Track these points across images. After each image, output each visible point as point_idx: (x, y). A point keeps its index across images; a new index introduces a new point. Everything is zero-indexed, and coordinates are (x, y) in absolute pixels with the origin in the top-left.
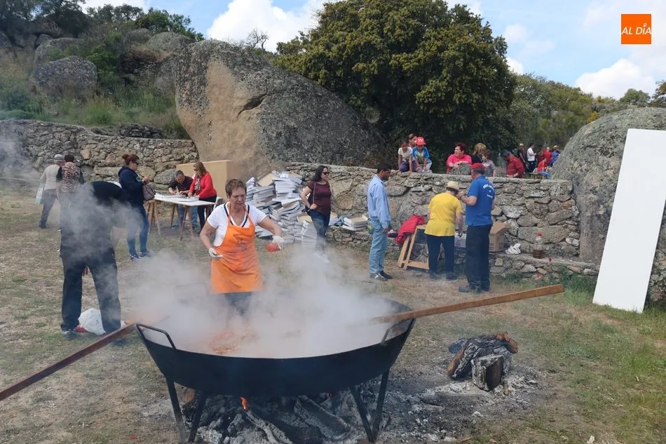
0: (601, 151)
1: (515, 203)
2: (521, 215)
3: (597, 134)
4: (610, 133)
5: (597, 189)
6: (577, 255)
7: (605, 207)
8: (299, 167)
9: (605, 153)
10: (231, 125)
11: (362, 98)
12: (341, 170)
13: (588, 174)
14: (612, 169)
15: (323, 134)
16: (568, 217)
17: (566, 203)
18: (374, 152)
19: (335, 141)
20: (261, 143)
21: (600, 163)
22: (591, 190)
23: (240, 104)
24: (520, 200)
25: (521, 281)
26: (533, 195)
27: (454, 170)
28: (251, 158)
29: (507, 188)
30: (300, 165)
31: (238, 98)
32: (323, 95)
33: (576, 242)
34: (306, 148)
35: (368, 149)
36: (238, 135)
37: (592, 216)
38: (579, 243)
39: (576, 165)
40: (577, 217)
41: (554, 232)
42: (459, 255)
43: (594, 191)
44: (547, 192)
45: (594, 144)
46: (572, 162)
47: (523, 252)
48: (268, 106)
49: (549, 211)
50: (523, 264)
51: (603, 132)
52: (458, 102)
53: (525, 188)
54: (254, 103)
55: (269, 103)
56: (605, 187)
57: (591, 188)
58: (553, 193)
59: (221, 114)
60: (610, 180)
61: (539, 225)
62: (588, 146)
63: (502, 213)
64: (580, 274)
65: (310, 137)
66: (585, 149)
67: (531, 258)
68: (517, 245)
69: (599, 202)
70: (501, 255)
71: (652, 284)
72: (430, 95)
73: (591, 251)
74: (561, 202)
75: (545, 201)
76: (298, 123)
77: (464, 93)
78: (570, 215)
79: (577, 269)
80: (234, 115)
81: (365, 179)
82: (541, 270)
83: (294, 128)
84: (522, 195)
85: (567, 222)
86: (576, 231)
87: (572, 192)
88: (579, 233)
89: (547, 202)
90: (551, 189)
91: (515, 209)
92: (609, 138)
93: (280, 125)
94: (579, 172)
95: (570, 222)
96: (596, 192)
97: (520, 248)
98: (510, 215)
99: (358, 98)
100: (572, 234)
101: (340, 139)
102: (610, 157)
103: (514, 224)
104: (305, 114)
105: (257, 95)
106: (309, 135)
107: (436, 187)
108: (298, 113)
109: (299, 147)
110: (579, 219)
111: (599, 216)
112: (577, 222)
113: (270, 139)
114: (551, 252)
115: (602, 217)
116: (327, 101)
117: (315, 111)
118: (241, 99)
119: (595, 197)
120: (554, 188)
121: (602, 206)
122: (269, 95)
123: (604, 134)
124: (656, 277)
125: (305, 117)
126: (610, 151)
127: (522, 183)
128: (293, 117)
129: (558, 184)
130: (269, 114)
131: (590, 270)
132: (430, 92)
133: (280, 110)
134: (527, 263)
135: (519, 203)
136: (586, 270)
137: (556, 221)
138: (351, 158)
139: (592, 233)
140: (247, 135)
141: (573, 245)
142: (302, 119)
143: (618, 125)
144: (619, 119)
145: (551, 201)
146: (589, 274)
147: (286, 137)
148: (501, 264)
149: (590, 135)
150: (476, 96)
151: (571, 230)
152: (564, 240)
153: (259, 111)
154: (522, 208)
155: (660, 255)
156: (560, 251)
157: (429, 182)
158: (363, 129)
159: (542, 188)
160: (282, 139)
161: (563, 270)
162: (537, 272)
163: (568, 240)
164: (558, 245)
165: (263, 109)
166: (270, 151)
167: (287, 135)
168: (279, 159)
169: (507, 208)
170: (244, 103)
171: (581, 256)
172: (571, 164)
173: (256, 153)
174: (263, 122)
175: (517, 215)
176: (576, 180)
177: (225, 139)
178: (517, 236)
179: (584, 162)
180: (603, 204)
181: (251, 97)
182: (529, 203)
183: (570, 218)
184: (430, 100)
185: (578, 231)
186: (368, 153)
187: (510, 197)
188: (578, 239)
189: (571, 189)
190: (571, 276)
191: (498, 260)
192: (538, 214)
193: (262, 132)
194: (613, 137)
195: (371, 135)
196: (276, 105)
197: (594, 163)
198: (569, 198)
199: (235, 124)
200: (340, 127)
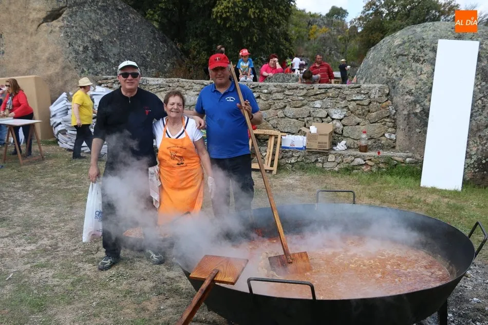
0: (413, 58)
1: (338, 105)
2: (345, 116)
3: (407, 44)
4: (419, 43)
5: (413, 91)
6: (394, 147)
7: (421, 106)
8: (113, 81)
9: (418, 61)
10: (29, 38)
11: (158, 12)
12: (160, 82)
13: (403, 79)
14: (425, 73)
15: (127, 47)
16: (387, 115)
17: (384, 104)
18: (173, 64)
19: (138, 55)
20: (68, 57)
21: (414, 69)
22: (407, 92)
23: (38, 16)
24: (343, 103)
25: (352, 173)
26: (355, 99)
27: (270, 78)
28: (57, 73)
29: (331, 93)
30: (113, 78)
31: (34, 10)
32: (123, 9)
33: (393, 137)
34: (113, 61)
35: (168, 61)
36: (39, 49)
37: (409, 114)
38: (396, 137)
39: (391, 71)
40: (394, 115)
41: (375, 129)
42: (294, 155)
43: (410, 93)
44: (367, 96)
45: (405, 53)
46: (386, 68)
47: (349, 148)
48: (70, 19)
49: (369, 111)
50: (353, 158)
51: (413, 42)
52: (253, 17)
53: (348, 92)
54: (54, 15)
55: (71, 16)
56: (420, 89)
57: (407, 90)
58: (372, 96)
59: (15, 26)
60: (425, 83)
61: (361, 124)
62: (400, 55)
63: (328, 115)
64: (402, 163)
65: (115, 50)
66: (398, 57)
67: (359, 153)
68: (344, 142)
69: (416, 102)
70: (332, 152)
71: (466, 167)
72: (227, 10)
73: (408, 143)
74: (380, 103)
75: (366, 103)
76: (103, 36)
77: (257, 8)
78: (388, 114)
79: (400, 159)
80: (32, 28)
81: (186, 90)
82: (370, 163)
83: (100, 42)
84: (345, 98)
85: (385, 120)
86: (393, 127)
87: (388, 95)
88: (395, 129)
89: (367, 104)
90: (370, 93)
91: (339, 111)
92: (419, 47)
93: (85, 38)
94: (394, 77)
95: (388, 120)
96: (412, 93)
97: (345, 144)
98: (334, 117)
99: (155, 12)
100: (390, 130)
101: (142, 52)
102: (422, 64)
103: (338, 124)
104: (109, 28)
105: (57, 7)
106: (114, 49)
107: (263, 95)
108: (101, 26)
109: (107, 60)
110: (396, 117)
111: (416, 114)
112: (394, 119)
113: (77, 53)
114: (372, 146)
115: (419, 114)
116: (127, 15)
117: (117, 25)
118: (39, 11)
119: (411, 98)
120: (373, 91)
121: (418, 105)
122: (69, 8)
123: (414, 44)
124: (469, 161)
125: (108, 30)
126: (422, 59)
127: (345, 88)
128: (97, 31)
129: (377, 88)
130: (73, 27)
131: (411, 159)
132: (227, 7)
133: (82, 23)
134: (356, 157)
135: (343, 106)
136: (408, 160)
137: (377, 120)
138: (154, 70)
139: (409, 128)
140: (51, 49)
141: (391, 140)
142: (106, 33)
143: (424, 37)
144: (423, 31)
145: (370, 103)
146: (410, 163)
147: (92, 51)
148: (333, 160)
149: (400, 45)
150: (266, 11)
151: (389, 127)
152: (384, 135)
153: (61, 24)
154: (345, 110)
155: (471, 142)
156: (380, 145)
157: (257, 90)
158: (162, 42)
159: (362, 92)
160: (90, 53)
161: (388, 161)
162: (366, 164)
163: (387, 135)
164: (379, 140)
165: (65, 22)
166: (79, 65)
167: (94, 48)
168: (89, 73)
169: (332, 111)
170: (43, 15)
171: (397, 148)
172: (385, 70)
173: (64, 68)
174: (68, 35)
175: (342, 117)
176: (392, 84)
177: (22, 53)
178: (342, 135)
179: (398, 68)
180: (419, 103)
181: (50, 10)
182: (352, 106)
183: (388, 117)
184: (228, 14)
185: (395, 127)
186: (168, 65)
187: (335, 100)
188: (394, 134)
189: (387, 92)
190: (395, 165)
191: (330, 156)
192: (360, 115)
193: (68, 46)
194: (422, 47)
195: (169, 48)
196: (78, 19)
197: (408, 69)
198: (386, 99)
199: (34, 37)
200: (142, 41)
